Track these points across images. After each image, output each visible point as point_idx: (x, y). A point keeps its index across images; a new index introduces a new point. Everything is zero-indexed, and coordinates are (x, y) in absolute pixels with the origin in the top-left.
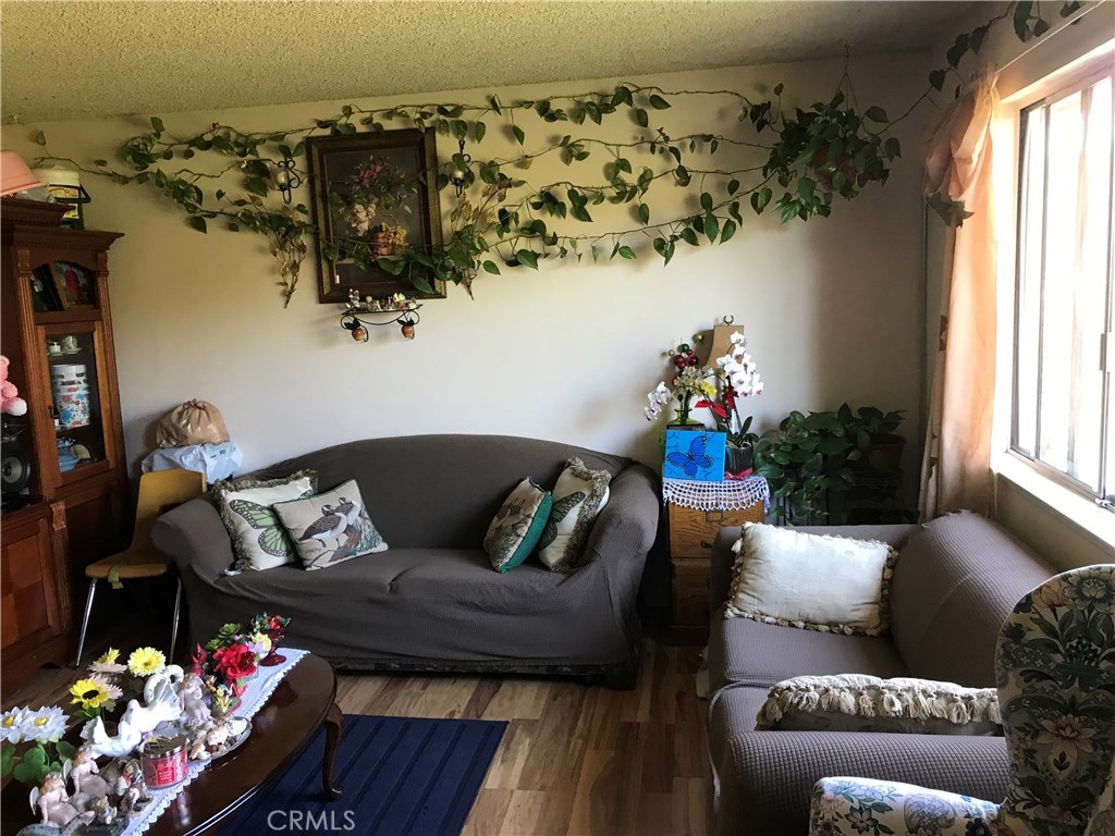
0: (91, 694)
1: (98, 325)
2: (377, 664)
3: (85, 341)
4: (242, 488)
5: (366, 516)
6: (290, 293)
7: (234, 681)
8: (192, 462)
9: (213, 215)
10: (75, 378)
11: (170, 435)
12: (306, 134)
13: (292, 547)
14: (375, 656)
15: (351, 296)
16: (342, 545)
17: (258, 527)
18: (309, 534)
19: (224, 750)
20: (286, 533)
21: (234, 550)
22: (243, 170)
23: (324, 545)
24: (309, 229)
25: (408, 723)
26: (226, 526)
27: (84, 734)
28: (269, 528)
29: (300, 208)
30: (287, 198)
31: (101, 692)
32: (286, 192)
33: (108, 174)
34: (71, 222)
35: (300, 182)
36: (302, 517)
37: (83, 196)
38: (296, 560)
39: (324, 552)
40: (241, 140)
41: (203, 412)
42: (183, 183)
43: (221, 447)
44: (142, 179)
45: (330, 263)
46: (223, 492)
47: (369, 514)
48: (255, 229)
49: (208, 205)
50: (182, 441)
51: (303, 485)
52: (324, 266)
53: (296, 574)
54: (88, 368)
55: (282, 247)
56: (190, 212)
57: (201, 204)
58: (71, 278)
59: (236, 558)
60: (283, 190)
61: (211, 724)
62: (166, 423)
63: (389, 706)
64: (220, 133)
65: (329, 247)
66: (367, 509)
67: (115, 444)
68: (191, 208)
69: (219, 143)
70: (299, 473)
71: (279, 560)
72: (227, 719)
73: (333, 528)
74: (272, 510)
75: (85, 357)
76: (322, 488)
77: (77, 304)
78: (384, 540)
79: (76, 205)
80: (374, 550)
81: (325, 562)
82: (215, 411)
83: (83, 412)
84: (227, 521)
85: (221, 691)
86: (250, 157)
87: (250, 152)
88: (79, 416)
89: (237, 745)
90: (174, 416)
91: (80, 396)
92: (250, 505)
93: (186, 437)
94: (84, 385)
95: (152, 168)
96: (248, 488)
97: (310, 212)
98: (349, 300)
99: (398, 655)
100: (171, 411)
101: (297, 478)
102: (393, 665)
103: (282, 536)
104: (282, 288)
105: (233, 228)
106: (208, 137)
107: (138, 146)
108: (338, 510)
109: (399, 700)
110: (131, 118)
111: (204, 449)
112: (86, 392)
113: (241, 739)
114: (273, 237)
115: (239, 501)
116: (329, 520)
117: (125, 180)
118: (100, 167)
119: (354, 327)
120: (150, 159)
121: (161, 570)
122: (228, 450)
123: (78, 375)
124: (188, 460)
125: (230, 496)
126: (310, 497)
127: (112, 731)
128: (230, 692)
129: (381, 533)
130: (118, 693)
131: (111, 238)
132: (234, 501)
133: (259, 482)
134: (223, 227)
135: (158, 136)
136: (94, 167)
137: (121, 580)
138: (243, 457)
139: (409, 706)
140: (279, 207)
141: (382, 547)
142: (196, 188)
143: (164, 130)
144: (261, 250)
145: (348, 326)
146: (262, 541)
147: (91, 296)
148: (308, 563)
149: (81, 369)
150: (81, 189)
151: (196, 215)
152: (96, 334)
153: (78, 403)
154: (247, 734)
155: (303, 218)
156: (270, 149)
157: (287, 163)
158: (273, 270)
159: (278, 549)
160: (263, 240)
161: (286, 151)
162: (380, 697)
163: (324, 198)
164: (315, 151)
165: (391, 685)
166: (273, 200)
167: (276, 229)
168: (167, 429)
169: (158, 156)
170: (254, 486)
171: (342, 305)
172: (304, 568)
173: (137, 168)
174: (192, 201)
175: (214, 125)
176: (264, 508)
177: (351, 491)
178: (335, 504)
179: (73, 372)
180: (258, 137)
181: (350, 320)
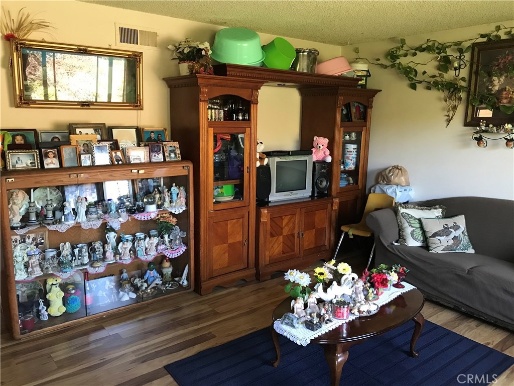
0: (321, 274)
1: (364, 128)
2: (454, 306)
3: (359, 135)
4: (408, 208)
5: (466, 234)
6: (450, 120)
7: (378, 289)
8: (391, 192)
9: (420, 82)
10: (353, 150)
11: (384, 179)
12: (473, 41)
13: (426, 239)
14: (455, 302)
15: (481, 124)
16: (449, 244)
17: (412, 227)
18: (434, 235)
19: (365, 314)
20: (424, 233)
21: (399, 234)
22: (438, 61)
23: (441, 242)
24: (465, 89)
25: (462, 339)
26: (398, 223)
27: (315, 288)
28: (417, 228)
29: (463, 79)
30: (457, 74)
31: (325, 274)
32: (457, 71)
33: (380, 65)
34: (361, 85)
35: (466, 66)
36: (433, 227)
37: (368, 74)
38: (426, 246)
39: (440, 246)
40: (440, 46)
41: (400, 171)
42: (410, 67)
43: (405, 188)
44: (393, 66)
45: (473, 106)
46: (400, 208)
47: (468, 233)
48: (438, 89)
49: (419, 77)
50: (389, 182)
51: (438, 212)
52: (470, 107)
53: (424, 252)
54: (358, 146)
55: (450, 99)
56: (410, 81)
57: (416, 77)
58: (358, 108)
59: (400, 238)
60: (455, 70)
61: (363, 302)
62: (383, 174)
63: (455, 327)
64: (430, 44)
65: (474, 99)
66: (467, 231)
67: (363, 179)
68: (411, 79)
69: (428, 49)
70: (437, 206)
71: (419, 244)
72: (370, 303)
73: (447, 236)
74: (420, 220)
75: (358, 142)
76: (447, 215)
77: (358, 119)
78: (473, 248)
79: (365, 78)
80: (466, 251)
81: (439, 250)
82: (406, 171)
83: (353, 164)
84: (399, 221)
85: (371, 290)
86: (443, 54)
87: (443, 52)
88: (351, 166)
89: (371, 314)
90: (387, 171)
91: (353, 157)
92: (410, 216)
93: (390, 181)
94: (355, 153)
95: (398, 61)
96: (411, 208)
97: (467, 82)
98: (479, 126)
99: (467, 305)
100: (387, 169)
101: (435, 208)
102: (463, 309)
103: (422, 233)
104: (447, 118)
105: (429, 88)
106: (424, 46)
107: (393, 52)
108: (451, 228)
109: (461, 327)
110: (393, 39)
111: (397, 187)
112: (355, 156)
113: (373, 313)
114: (446, 93)
115: (406, 213)
116: (446, 231)
117: (386, 67)
118: (377, 62)
119: (479, 140)
120: (398, 57)
121: (369, 235)
122: (408, 190)
123: (353, 149)
124: (389, 191)
125: (402, 210)
126: (440, 218)
127: (325, 290)
128: (375, 293)
129: (472, 245)
130: (331, 277)
131: (376, 92)
132: (403, 213)
133: (417, 207)
134: (424, 88)
135: (402, 47)
136: (375, 62)
137: (352, 235)
138: (414, 194)
139: (466, 331)
140: (452, 78)
141: (472, 251)
142: (415, 70)
143: (405, 44)
144: (440, 99)
145: (476, 139)
146: (412, 233)
147: (364, 117)
148: (431, 248)
149: (355, 146)
150: (368, 71)
151: (413, 82)
152: (363, 132)
153: (351, 160)
154: (376, 312)
155: (463, 84)
156: (453, 50)
157: (460, 57)
158: (443, 109)
159: (419, 238)
160: (442, 94)
161: (461, 51)
162: (452, 322)
163: (477, 73)
164: (476, 49)
165: (459, 318)
166: (450, 75)
167: (448, 89)
168: (383, 176)
169: (401, 56)
170: (414, 208)
171: (475, 128)
172: (429, 250)
173: (391, 61)
174: (412, 76)
175: (428, 40)
176: (416, 219)
177: (461, 220)
178: (450, 225)
179: (352, 147)
180: (448, 45)
181: (478, 136)
